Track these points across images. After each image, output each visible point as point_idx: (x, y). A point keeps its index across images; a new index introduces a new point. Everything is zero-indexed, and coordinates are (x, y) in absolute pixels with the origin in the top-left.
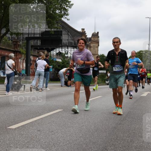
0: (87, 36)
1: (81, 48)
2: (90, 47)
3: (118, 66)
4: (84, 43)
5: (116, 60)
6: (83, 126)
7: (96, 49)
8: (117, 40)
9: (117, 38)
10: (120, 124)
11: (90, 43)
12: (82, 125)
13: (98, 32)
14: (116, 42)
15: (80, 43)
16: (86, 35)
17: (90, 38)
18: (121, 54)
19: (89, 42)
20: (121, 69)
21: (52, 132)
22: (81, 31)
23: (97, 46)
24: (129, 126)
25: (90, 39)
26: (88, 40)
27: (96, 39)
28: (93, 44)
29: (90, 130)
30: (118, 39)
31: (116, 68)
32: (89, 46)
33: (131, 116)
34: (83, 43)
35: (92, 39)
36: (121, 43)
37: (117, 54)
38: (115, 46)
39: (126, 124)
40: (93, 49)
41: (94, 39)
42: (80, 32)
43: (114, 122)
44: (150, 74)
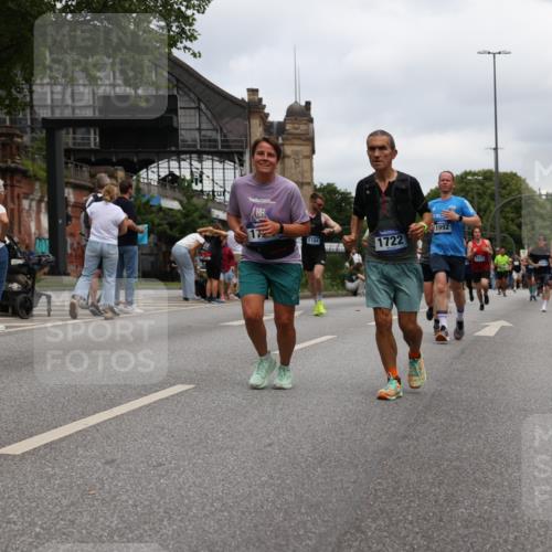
1: (265, 170)
3: (391, 232)
4: (273, 152)
5: (381, 212)
6: (270, 445)
8: (380, 141)
9: (384, 133)
10: (405, 437)
14: (379, 148)
15: (262, 153)
18: (397, 189)
20: (400, 243)
21: (160, 468)
30: (385, 138)
31: (383, 241)
34: (270, 155)
37: (383, 189)
38: (373, 160)
39: (426, 438)
43: (382, 429)
44: (506, 258)
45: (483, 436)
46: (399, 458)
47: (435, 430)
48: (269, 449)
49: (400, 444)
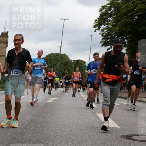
3: (17, 69)
5: (14, 62)
8: (19, 38)
9: (20, 35)
10: (20, 133)
13: (8, 32)
20: (19, 73)
23: (5, 47)
24: (30, 135)
27: (5, 39)
30: (20, 37)
31: (14, 72)
33: (34, 124)
36: (24, 41)
37: (17, 54)
38: (15, 44)
41: (3, 39)
43: (14, 131)
44: (58, 79)
45: (44, 132)
47: (29, 131)
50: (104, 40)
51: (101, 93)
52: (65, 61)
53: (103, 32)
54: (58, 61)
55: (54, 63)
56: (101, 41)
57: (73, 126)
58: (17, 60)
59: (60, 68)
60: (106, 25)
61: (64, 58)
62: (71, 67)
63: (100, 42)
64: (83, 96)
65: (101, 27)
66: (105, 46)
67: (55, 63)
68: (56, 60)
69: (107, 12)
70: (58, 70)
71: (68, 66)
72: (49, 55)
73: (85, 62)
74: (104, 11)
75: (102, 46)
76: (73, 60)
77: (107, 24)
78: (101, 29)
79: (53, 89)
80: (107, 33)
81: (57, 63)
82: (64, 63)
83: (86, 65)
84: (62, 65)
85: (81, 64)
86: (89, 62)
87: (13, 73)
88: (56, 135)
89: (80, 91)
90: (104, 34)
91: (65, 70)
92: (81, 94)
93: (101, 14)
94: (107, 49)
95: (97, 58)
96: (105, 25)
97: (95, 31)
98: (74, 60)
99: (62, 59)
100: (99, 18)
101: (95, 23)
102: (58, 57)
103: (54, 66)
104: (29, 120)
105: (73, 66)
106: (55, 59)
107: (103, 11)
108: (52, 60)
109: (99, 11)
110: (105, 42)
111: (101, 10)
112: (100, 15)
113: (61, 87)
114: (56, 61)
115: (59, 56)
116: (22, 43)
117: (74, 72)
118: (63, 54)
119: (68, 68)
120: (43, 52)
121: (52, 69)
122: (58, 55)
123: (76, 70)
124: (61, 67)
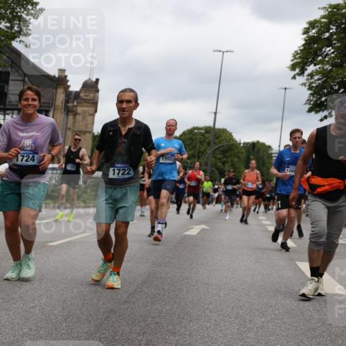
0: (69, 86)
2: (76, 114)
4: (36, 97)
5: (118, 150)
6: (33, 307)
7: (89, 118)
8: (128, 96)
9: (131, 90)
10: (126, 302)
11: (75, 103)
12: (33, 305)
13: (97, 80)
14: (127, 102)
15: (27, 99)
16: (69, 84)
17: (76, 92)
19: (73, 102)
22: (57, 76)
23: (92, 112)
24: (147, 306)
25: (77, 94)
26: (72, 97)
27: (92, 95)
28: (83, 106)
29: (49, 317)
30: (132, 94)
32: (73, 112)
34: (33, 100)
35: (82, 95)
36: (138, 104)
37: (124, 133)
39: (140, 302)
40: (81, 119)
41: (86, 96)
42: (54, 76)
43: (112, 296)
44: (210, 183)
45: (178, 301)
46: (120, 316)
47: (146, 297)
48: (32, 310)
49: (122, 306)
50: (314, 97)
51: (307, 215)
52: (224, 143)
53: (312, 80)
54: (209, 144)
55: (200, 148)
56: (308, 100)
57: (242, 289)
58: (124, 144)
59: (213, 159)
60: (318, 64)
61: (223, 138)
62: (239, 157)
63: (305, 102)
64: (264, 222)
65: (306, 69)
66: (317, 112)
67: (203, 148)
68: (204, 141)
69: (321, 34)
70: (209, 165)
71: (231, 156)
72: (188, 130)
73: (269, 147)
74: (313, 32)
75: (310, 111)
76: (242, 142)
77: (321, 62)
78: (306, 73)
79: (199, 206)
80: (320, 82)
81: (206, 149)
82: (222, 148)
83: (272, 154)
84: (217, 152)
85: (261, 151)
86: (279, 146)
87: (114, 174)
88: (206, 307)
89: (258, 212)
90: (314, 85)
91: (224, 163)
92: (261, 218)
93: (306, 40)
94: (320, 118)
95: (297, 139)
96: (315, 65)
97: (294, 77)
98: (244, 144)
99: (217, 141)
100: (302, 48)
101: (293, 60)
102: (210, 135)
103: (200, 154)
104: (145, 273)
105: (243, 156)
106: (202, 140)
107: (310, 34)
108: (195, 142)
109: (302, 32)
110: (316, 101)
111: (306, 31)
112: (304, 42)
113: (217, 203)
114: (205, 145)
115: (212, 132)
116: (135, 109)
117: (247, 171)
118: (220, 129)
119: (232, 161)
120: (176, 124)
121: (198, 163)
122: (208, 130)
123: (251, 165)
124: (215, 157)
